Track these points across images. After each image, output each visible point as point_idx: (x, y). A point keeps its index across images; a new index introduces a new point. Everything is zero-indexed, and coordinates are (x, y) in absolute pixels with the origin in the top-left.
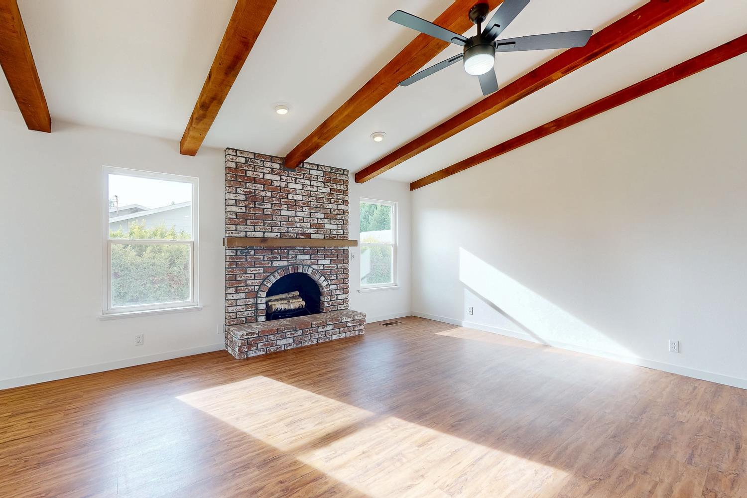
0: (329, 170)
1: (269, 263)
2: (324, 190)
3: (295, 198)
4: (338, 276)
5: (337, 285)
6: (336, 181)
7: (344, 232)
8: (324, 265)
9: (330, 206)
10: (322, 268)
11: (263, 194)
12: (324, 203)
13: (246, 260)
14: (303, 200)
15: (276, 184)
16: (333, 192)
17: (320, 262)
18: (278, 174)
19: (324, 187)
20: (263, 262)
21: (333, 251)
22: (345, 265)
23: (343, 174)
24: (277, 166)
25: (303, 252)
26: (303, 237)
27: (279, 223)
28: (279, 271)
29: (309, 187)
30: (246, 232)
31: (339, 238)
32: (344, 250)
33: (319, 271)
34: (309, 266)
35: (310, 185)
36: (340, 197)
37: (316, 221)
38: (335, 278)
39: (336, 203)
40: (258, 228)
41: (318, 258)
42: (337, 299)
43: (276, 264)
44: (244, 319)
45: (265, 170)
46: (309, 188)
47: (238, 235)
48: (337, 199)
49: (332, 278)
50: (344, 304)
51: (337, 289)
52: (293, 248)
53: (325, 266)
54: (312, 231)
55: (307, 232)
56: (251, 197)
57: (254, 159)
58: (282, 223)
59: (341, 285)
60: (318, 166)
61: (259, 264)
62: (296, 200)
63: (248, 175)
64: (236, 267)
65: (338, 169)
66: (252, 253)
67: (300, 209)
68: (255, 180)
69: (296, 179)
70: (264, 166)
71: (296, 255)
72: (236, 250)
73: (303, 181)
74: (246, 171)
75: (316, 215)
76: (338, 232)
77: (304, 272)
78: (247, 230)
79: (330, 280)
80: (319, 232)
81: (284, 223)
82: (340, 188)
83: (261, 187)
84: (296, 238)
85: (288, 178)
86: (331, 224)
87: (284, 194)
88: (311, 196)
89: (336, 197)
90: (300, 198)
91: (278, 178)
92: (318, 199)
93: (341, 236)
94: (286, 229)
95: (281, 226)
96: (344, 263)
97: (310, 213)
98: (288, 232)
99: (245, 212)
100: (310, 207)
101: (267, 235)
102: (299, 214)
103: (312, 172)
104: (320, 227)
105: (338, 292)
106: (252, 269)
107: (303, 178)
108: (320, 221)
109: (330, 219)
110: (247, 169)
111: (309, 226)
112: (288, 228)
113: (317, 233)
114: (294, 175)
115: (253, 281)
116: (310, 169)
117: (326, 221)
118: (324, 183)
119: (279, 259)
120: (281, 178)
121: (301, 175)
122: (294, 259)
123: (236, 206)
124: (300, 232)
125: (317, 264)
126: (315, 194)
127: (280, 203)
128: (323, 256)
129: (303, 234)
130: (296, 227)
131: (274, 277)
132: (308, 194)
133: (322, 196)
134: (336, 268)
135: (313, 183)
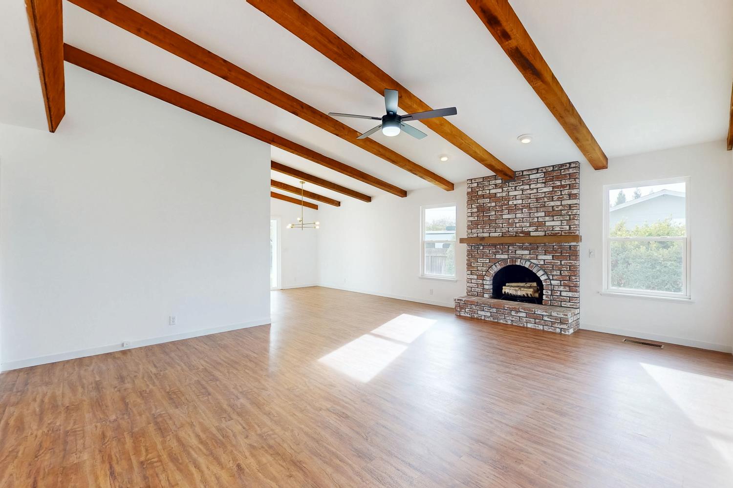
0: (552, 168)
1: (493, 256)
2: (545, 190)
3: (515, 203)
4: (562, 272)
5: (561, 281)
6: (560, 178)
7: (570, 227)
8: (544, 260)
9: (552, 204)
10: (542, 263)
11: (489, 205)
12: (545, 202)
13: (478, 253)
14: (522, 204)
15: (498, 195)
16: (556, 190)
17: (540, 257)
18: (502, 187)
19: (545, 187)
20: (489, 255)
21: (555, 247)
22: (571, 261)
23: (570, 168)
24: (499, 181)
25: (522, 248)
26: (522, 235)
27: (501, 225)
28: (500, 263)
29: (529, 190)
30: (478, 233)
31: (563, 234)
32: (570, 246)
33: (539, 266)
34: (529, 260)
35: (530, 189)
36: (566, 192)
37: (536, 220)
38: (559, 274)
39: (560, 199)
40: (485, 230)
41: (537, 254)
42: (561, 295)
43: (498, 256)
44: (476, 293)
45: (491, 187)
46: (529, 192)
47: (472, 236)
48: (561, 195)
49: (555, 273)
50: (570, 302)
51: (561, 285)
52: (512, 244)
53: (546, 261)
54: (531, 229)
55: (526, 230)
56: (482, 209)
57: (483, 181)
58: (504, 224)
59: (566, 282)
60: (538, 169)
61: (486, 256)
62: (515, 205)
63: (479, 194)
64: (472, 257)
65: (562, 165)
66: (481, 248)
67: (520, 212)
68: (483, 196)
69: (516, 186)
70: (490, 185)
71: (516, 250)
72: (472, 246)
73: (522, 187)
74: (478, 191)
75: (536, 214)
76: (563, 228)
77: (521, 265)
78: (478, 232)
79: (553, 275)
80: (539, 230)
81: (505, 224)
82: (565, 183)
83: (487, 200)
84: (516, 236)
85: (509, 188)
86: (553, 220)
87: (506, 202)
88: (530, 198)
89: (560, 194)
90: (520, 202)
91: (500, 190)
92: (537, 199)
93: (567, 231)
94: (507, 229)
95: (503, 228)
96: (570, 260)
97: (530, 213)
98: (509, 232)
99: (477, 220)
100: (530, 208)
101: (492, 235)
102: (519, 216)
103: (532, 177)
104: (540, 225)
105: (562, 288)
106: (481, 259)
107: (523, 185)
108: (540, 219)
109: (553, 216)
110: (478, 190)
111: (528, 225)
112: (508, 228)
113: (536, 231)
114: (514, 184)
115: (482, 268)
116: (529, 175)
117: (547, 218)
118: (545, 183)
119: (501, 253)
120: (502, 190)
121: (520, 183)
122: (513, 253)
123: (472, 216)
124: (519, 231)
125: (537, 259)
126: (535, 196)
127: (502, 210)
128: (544, 251)
129: (522, 232)
130: (516, 227)
131: (496, 266)
132: (528, 197)
133: (543, 195)
134: (559, 264)
135: (533, 186)
